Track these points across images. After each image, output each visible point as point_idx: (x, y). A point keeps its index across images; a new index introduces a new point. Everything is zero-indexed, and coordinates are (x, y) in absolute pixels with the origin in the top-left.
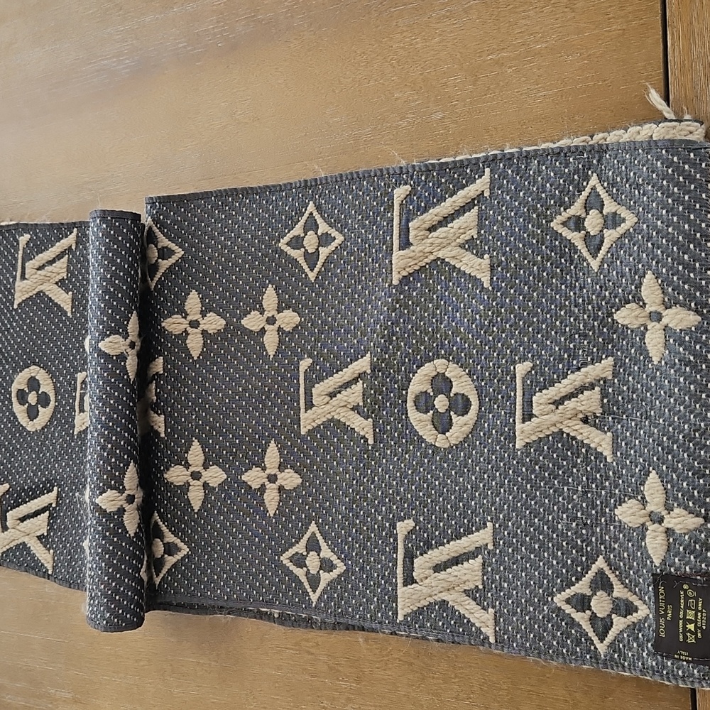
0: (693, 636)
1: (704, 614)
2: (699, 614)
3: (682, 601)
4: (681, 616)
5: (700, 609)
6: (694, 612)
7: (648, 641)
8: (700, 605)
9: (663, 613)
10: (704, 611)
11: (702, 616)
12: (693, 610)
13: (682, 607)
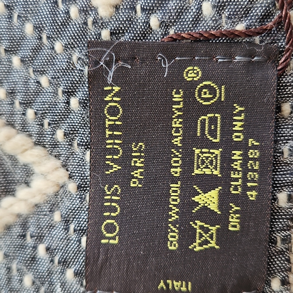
0: (213, 229)
1: (254, 154)
2: (237, 155)
3: (176, 124)
4: (176, 171)
5: (238, 137)
6: (217, 152)
7: (65, 263)
8: (238, 126)
9: (116, 167)
10: (251, 142)
11: (246, 159)
12: (215, 146)
13: (177, 141)
